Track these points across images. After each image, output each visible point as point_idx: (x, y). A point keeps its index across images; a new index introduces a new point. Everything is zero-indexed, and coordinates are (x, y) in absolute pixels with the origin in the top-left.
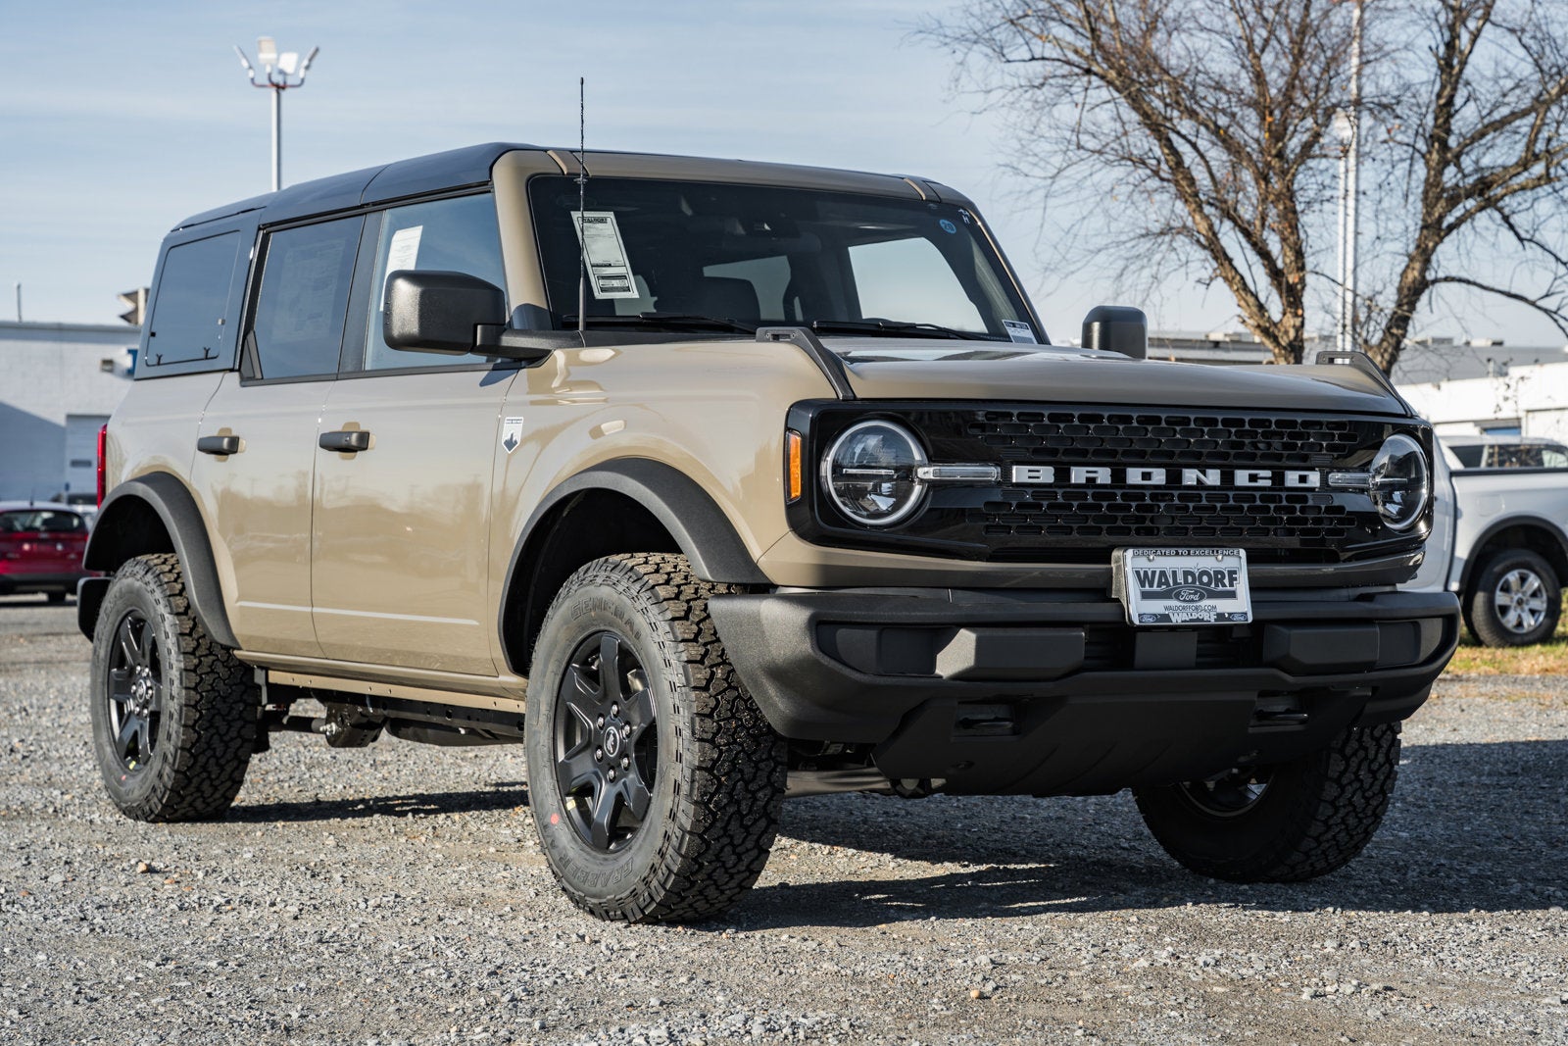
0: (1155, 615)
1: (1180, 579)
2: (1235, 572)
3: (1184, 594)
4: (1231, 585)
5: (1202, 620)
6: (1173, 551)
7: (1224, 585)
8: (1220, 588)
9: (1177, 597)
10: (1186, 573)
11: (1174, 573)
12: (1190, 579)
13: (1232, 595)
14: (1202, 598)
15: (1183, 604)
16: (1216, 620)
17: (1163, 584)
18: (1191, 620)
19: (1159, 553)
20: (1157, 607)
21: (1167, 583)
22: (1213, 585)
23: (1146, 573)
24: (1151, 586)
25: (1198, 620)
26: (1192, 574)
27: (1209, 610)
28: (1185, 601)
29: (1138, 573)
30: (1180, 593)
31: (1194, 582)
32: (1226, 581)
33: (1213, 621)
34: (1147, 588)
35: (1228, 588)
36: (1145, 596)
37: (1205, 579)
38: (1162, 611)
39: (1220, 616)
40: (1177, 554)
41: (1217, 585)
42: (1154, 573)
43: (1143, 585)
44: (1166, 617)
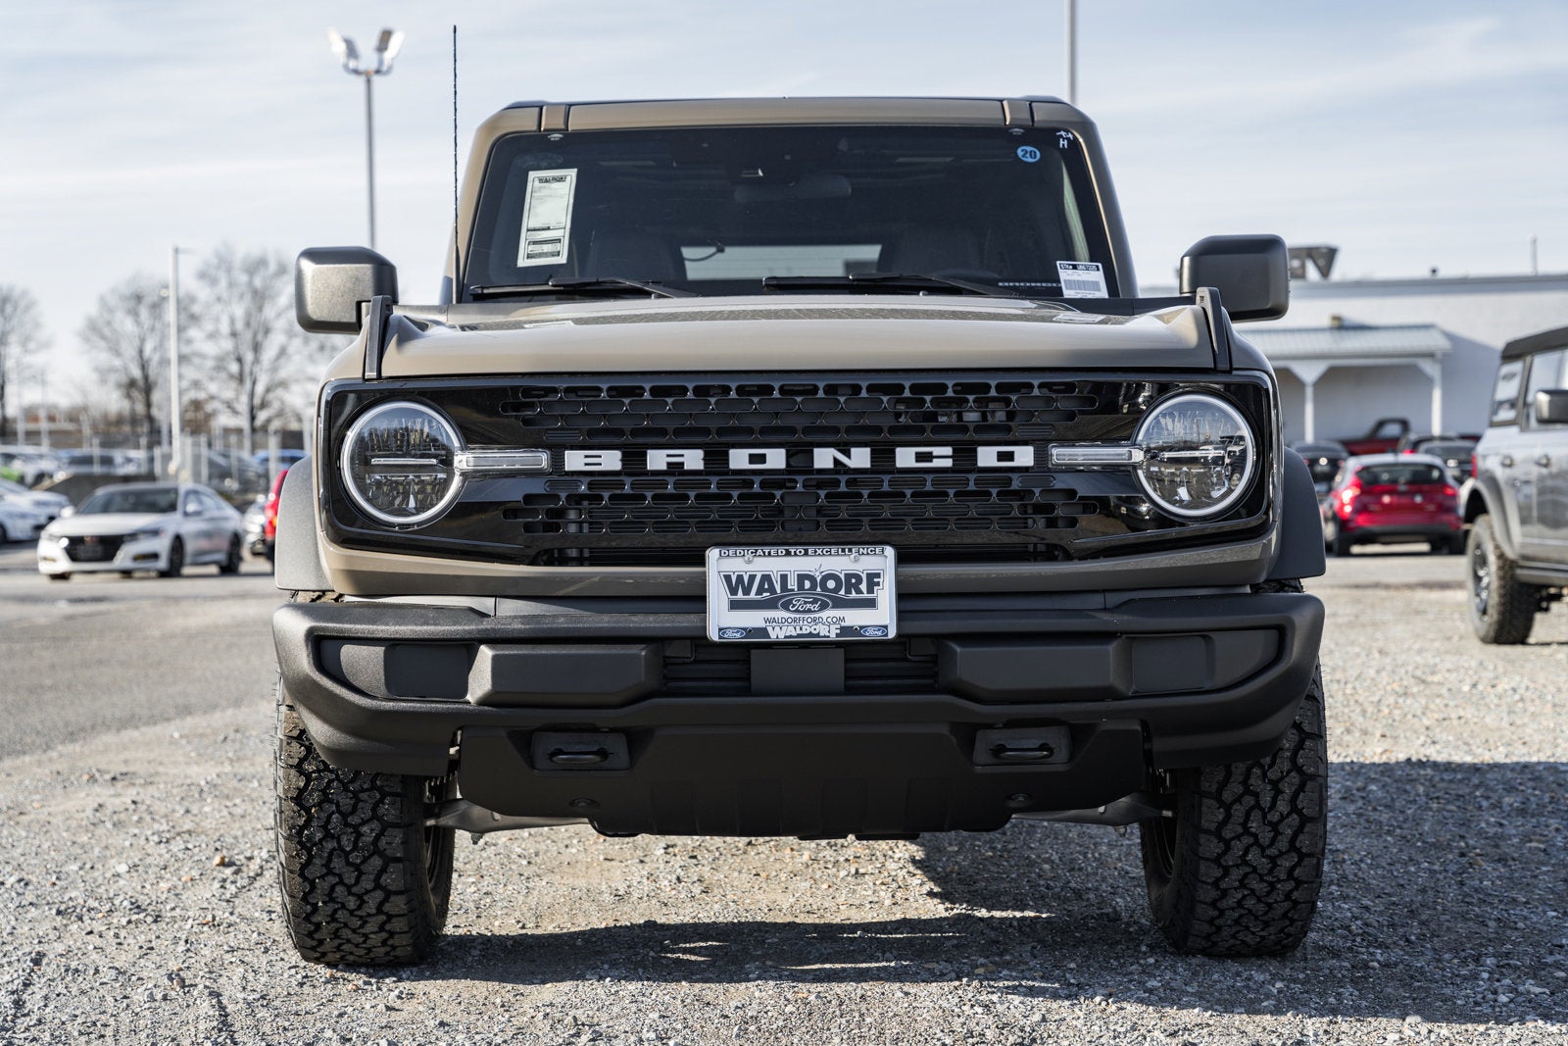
0: (745, 629)
1: (793, 584)
2: (878, 575)
3: (798, 603)
4: (870, 590)
5: (818, 635)
6: (782, 550)
7: (859, 591)
8: (854, 595)
9: (786, 607)
10: (801, 578)
11: (784, 578)
12: (807, 585)
13: (871, 604)
14: (824, 607)
15: (793, 616)
16: (837, 635)
17: (766, 591)
18: (799, 636)
19: (760, 552)
20: (754, 619)
21: (772, 590)
22: (842, 592)
23: (740, 578)
24: (747, 592)
25: (811, 635)
26: (812, 578)
27: (827, 624)
28: (797, 611)
29: (728, 578)
30: (790, 601)
31: (813, 587)
32: (863, 587)
33: (833, 636)
34: (740, 595)
35: (866, 595)
36: (735, 605)
37: (831, 584)
38: (761, 624)
39: (845, 630)
40: (788, 553)
41: (848, 591)
42: (752, 578)
43: (734, 591)
44: (763, 632)
